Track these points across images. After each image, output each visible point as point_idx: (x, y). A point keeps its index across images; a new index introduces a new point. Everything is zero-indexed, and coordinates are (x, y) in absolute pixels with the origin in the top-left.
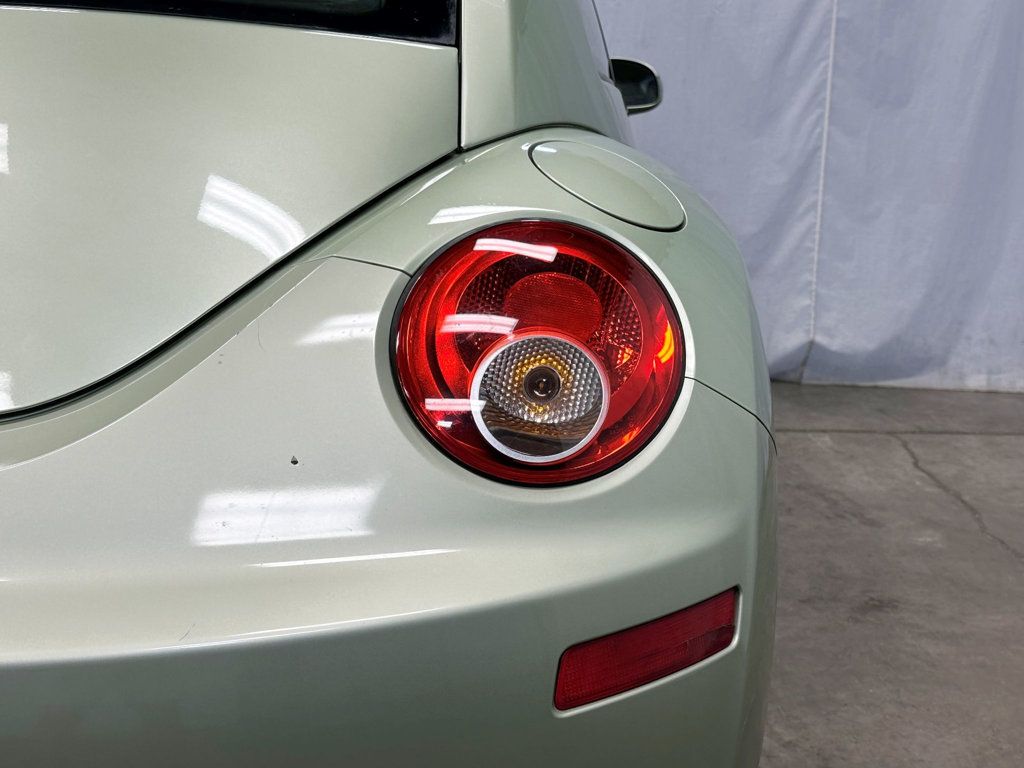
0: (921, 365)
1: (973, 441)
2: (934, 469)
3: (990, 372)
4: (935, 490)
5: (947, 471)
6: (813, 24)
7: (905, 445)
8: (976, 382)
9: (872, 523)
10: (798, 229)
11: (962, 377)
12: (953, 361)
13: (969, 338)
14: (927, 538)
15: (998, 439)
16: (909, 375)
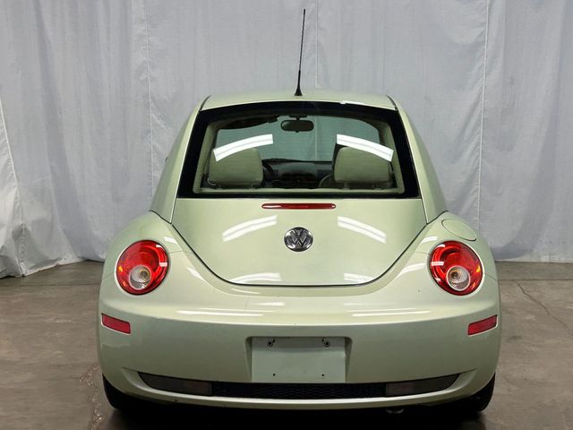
0: (523, 252)
1: (544, 283)
2: (530, 294)
3: (550, 255)
4: (531, 301)
5: (535, 295)
6: (473, 121)
7: (519, 285)
8: (545, 259)
9: (510, 313)
10: (471, 199)
11: (539, 257)
12: (535, 251)
13: (541, 241)
14: (530, 317)
15: (554, 282)
16: (517, 256)
